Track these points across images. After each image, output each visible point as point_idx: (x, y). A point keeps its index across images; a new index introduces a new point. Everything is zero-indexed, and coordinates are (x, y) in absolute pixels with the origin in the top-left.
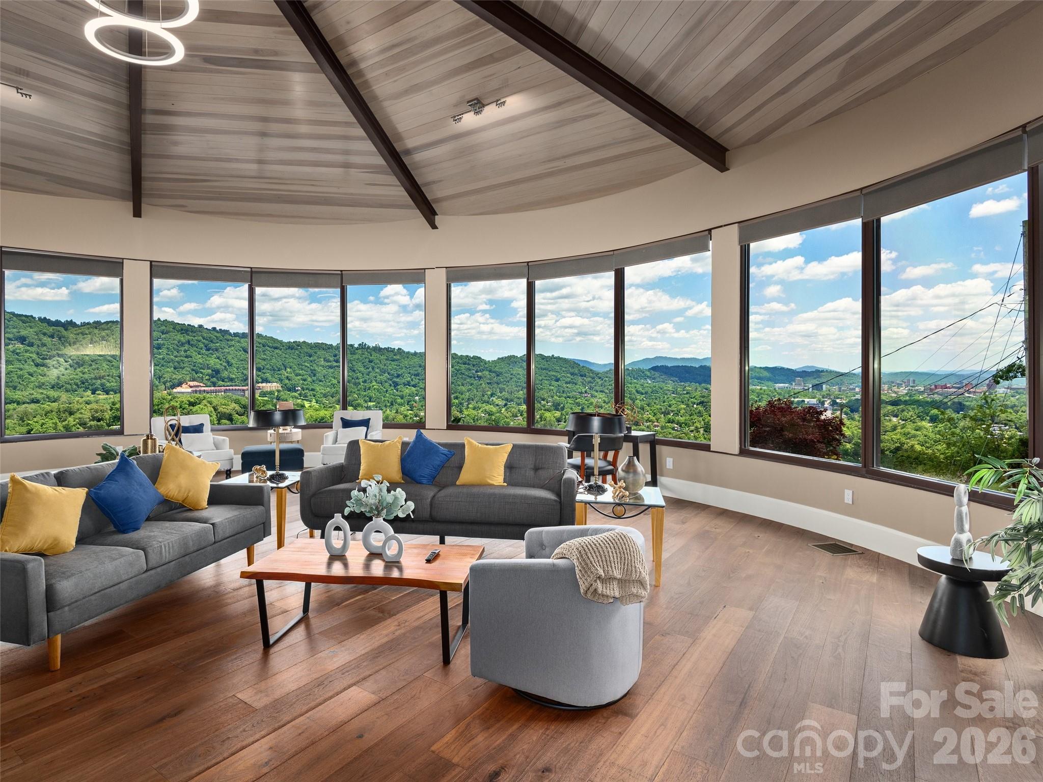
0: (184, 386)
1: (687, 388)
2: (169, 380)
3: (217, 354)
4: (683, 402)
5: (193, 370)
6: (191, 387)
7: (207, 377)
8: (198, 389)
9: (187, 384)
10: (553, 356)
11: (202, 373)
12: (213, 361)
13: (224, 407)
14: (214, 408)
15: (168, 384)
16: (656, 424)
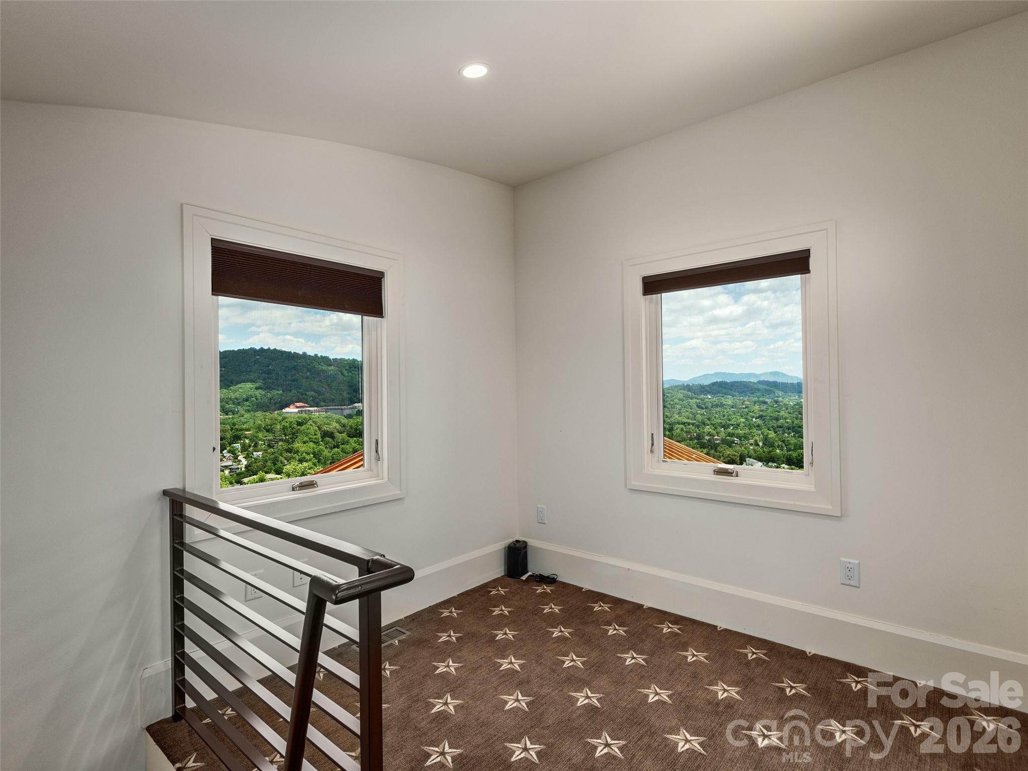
1: (746, 403)
4: (742, 416)
13: (327, 426)
14: (318, 427)
16: (716, 437)
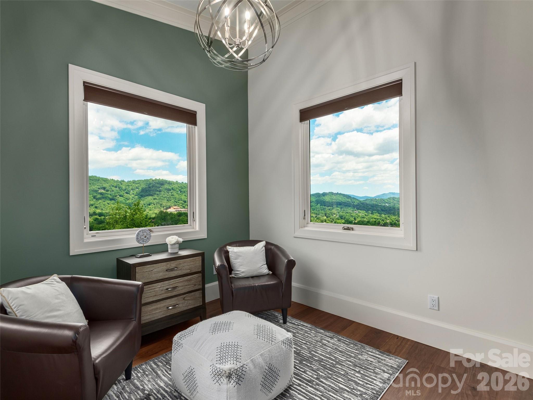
0: (171, 208)
2: (165, 206)
3: (185, 194)
5: (175, 201)
6: (175, 209)
7: (181, 204)
8: (178, 210)
9: (173, 207)
10: (338, 193)
11: (179, 202)
12: (183, 197)
15: (165, 208)
